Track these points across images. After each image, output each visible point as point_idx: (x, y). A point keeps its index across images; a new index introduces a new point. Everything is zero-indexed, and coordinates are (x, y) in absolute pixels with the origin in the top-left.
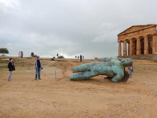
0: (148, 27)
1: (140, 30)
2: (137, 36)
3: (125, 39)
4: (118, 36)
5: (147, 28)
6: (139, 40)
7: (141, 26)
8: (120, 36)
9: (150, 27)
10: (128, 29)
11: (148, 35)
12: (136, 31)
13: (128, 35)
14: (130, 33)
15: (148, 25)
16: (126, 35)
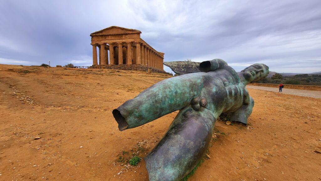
0: (132, 32)
1: (122, 34)
2: (118, 41)
3: (103, 42)
4: (91, 35)
5: (131, 34)
6: (121, 46)
7: (123, 29)
8: (94, 36)
9: (133, 32)
10: (107, 29)
11: (132, 42)
12: (117, 35)
13: (107, 38)
14: (110, 35)
15: (132, 30)
16: (104, 37)
